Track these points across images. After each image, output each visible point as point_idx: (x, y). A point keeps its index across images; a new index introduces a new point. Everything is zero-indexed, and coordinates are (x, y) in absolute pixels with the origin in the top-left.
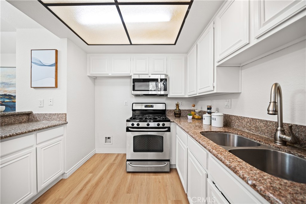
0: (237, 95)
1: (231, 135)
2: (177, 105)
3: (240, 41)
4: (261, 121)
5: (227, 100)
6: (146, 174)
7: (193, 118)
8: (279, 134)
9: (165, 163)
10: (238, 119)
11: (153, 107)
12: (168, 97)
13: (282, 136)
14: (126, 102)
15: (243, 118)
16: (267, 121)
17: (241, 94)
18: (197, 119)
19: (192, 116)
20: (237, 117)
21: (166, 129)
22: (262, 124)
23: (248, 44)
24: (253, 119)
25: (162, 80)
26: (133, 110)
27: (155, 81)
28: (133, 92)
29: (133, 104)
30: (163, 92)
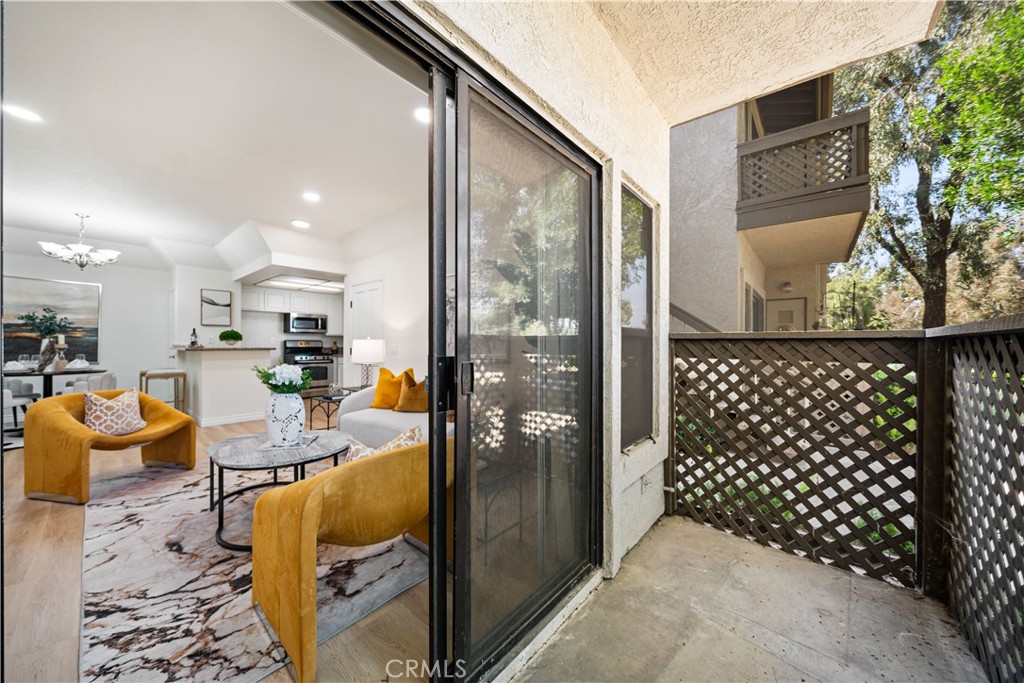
2: (335, 343)
12: (327, 335)
25: (322, 319)
26: (286, 348)
27: (316, 320)
28: (292, 330)
29: (285, 342)
30: (323, 331)
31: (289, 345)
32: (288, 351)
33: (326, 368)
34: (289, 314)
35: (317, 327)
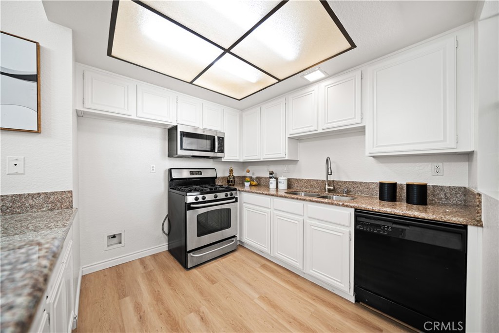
0: (296, 161)
1: (300, 193)
2: (231, 171)
3: (312, 126)
4: (314, 180)
5: (287, 166)
6: (213, 261)
7: (251, 185)
8: (327, 187)
9: (233, 241)
10: (298, 181)
11: (201, 174)
12: (223, 160)
13: (329, 187)
14: (153, 167)
15: (301, 180)
16: (318, 180)
17: (299, 162)
18: (254, 186)
19: (249, 183)
20: (296, 179)
21: (234, 200)
22: (315, 183)
23: (317, 130)
24: (309, 180)
25: (219, 138)
26: (172, 180)
27: (212, 139)
28: (180, 152)
29: (170, 170)
30: (219, 155)
31: (175, 175)
32: (174, 182)
33: (229, 211)
34: (176, 127)
35: (213, 149)
